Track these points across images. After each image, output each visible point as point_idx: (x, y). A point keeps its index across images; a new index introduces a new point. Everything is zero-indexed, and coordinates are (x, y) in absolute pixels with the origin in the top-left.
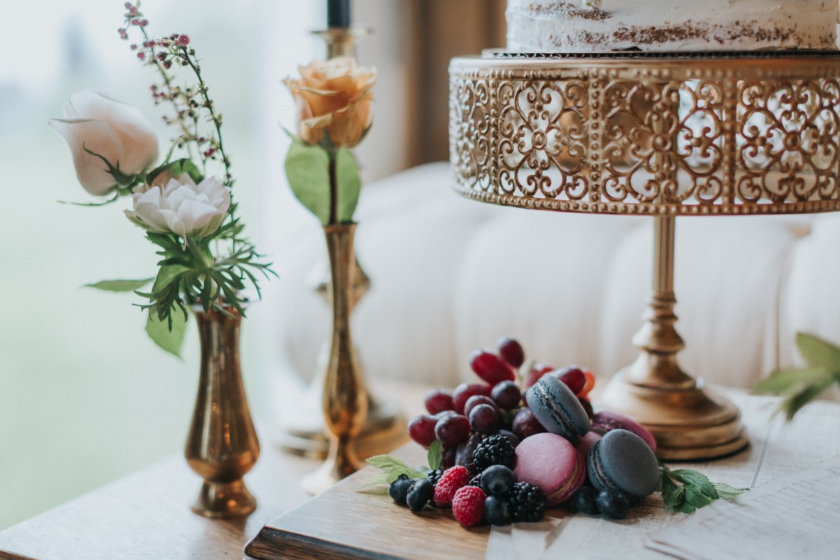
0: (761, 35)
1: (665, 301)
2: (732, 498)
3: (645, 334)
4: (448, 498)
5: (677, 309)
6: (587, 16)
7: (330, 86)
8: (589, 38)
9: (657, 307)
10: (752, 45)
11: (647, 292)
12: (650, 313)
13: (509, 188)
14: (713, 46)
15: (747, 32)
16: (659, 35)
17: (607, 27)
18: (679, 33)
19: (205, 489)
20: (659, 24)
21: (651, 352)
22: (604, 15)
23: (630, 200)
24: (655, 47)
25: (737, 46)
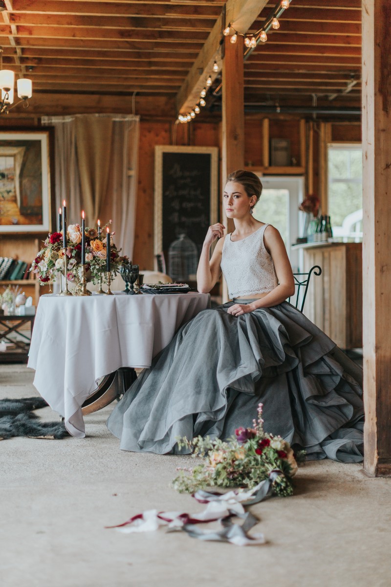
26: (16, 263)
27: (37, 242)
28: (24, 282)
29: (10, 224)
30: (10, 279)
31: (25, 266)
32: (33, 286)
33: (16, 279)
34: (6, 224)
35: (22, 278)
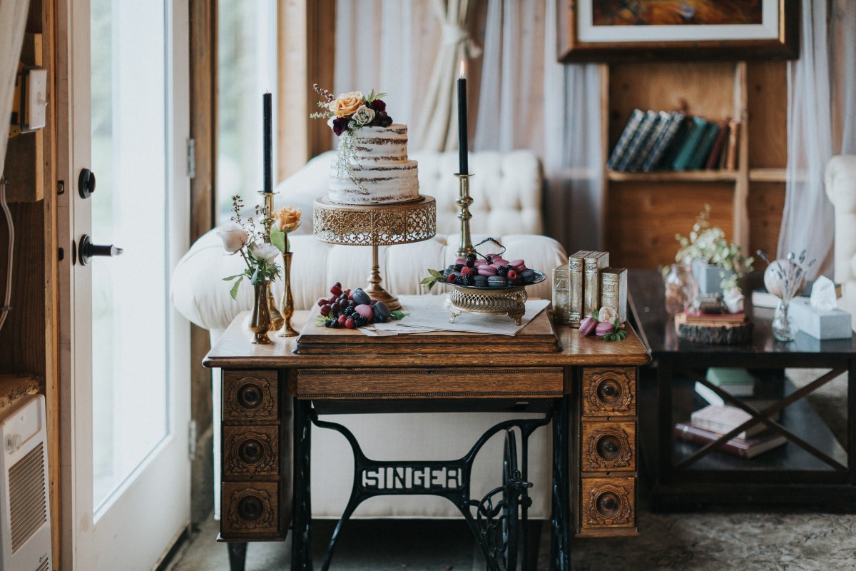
0: (406, 197)
1: (376, 268)
2: (408, 315)
3: (371, 278)
4: (344, 322)
5: (379, 270)
6: (364, 194)
7: (291, 215)
8: (364, 199)
9: (374, 270)
10: (404, 200)
11: (371, 265)
12: (372, 271)
13: (347, 240)
14: (396, 201)
15: (403, 197)
16: (383, 199)
17: (369, 197)
18: (388, 198)
19: (256, 336)
20: (383, 196)
21: (372, 283)
22: (368, 194)
23: (382, 242)
24: (383, 202)
25: (401, 200)
26: (690, 125)
27: (741, 69)
28: (709, 175)
29: (677, 23)
30: (671, 168)
31: (712, 134)
32: (731, 184)
33: (688, 168)
34: (665, 22)
35: (703, 167)
